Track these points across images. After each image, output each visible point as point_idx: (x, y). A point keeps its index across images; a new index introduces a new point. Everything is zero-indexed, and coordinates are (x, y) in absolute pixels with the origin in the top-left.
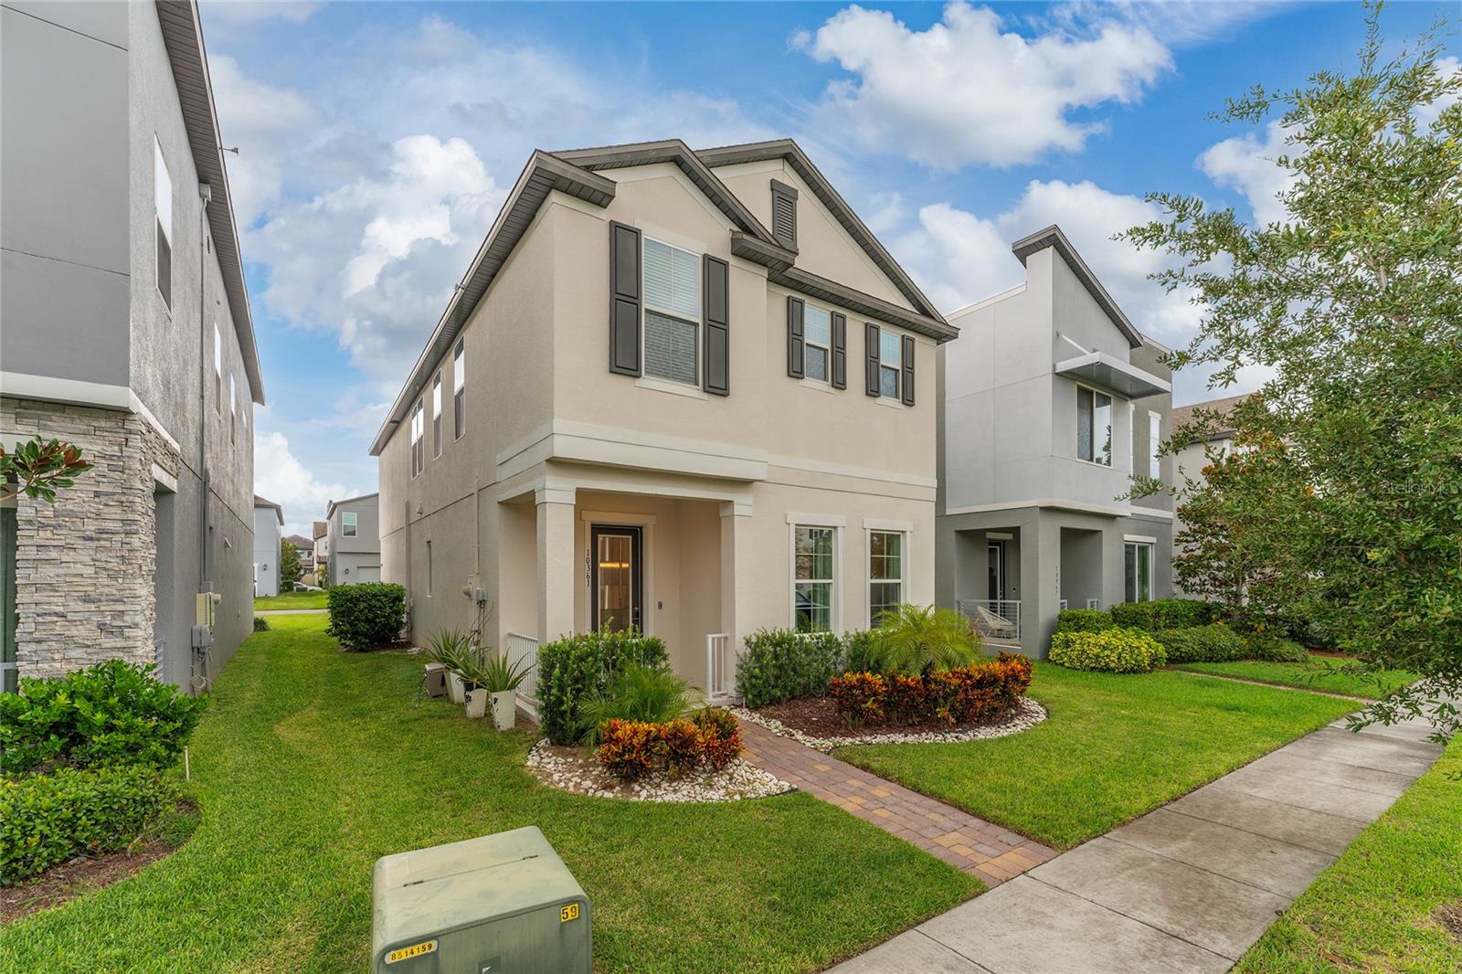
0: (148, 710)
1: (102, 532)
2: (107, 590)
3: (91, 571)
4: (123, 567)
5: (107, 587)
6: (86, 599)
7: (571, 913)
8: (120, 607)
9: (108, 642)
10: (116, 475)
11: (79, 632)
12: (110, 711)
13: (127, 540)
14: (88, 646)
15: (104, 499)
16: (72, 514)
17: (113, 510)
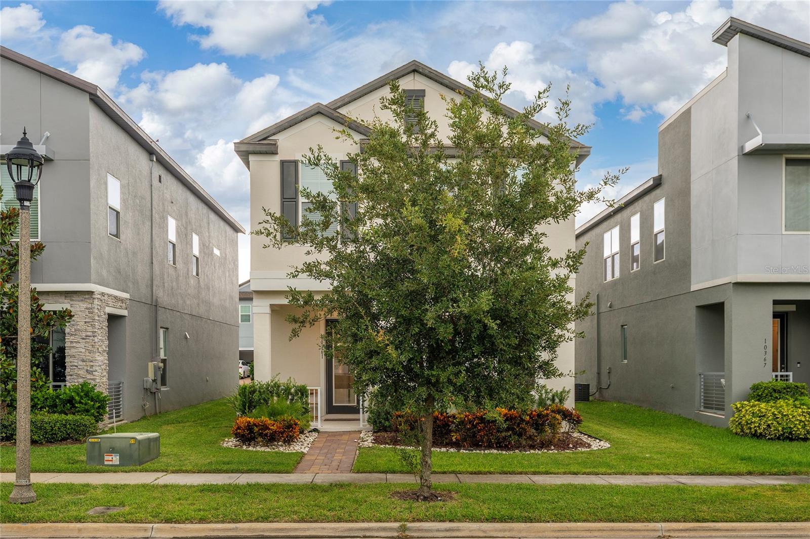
0: (92, 400)
1: (87, 336)
2: (88, 357)
3: (84, 350)
4: (93, 349)
5: (89, 356)
6: (83, 361)
7: (132, 441)
8: (92, 364)
9: (89, 376)
10: (90, 315)
11: (81, 372)
12: (81, 398)
13: (94, 339)
14: (84, 378)
15: (87, 324)
16: (79, 330)
17: (89, 328)
